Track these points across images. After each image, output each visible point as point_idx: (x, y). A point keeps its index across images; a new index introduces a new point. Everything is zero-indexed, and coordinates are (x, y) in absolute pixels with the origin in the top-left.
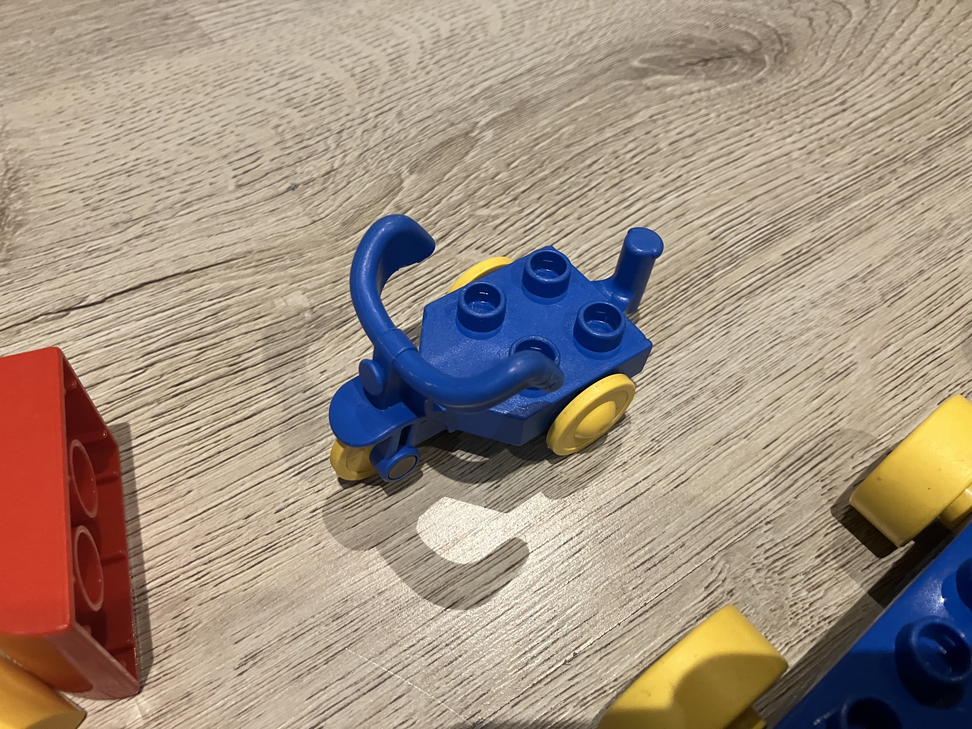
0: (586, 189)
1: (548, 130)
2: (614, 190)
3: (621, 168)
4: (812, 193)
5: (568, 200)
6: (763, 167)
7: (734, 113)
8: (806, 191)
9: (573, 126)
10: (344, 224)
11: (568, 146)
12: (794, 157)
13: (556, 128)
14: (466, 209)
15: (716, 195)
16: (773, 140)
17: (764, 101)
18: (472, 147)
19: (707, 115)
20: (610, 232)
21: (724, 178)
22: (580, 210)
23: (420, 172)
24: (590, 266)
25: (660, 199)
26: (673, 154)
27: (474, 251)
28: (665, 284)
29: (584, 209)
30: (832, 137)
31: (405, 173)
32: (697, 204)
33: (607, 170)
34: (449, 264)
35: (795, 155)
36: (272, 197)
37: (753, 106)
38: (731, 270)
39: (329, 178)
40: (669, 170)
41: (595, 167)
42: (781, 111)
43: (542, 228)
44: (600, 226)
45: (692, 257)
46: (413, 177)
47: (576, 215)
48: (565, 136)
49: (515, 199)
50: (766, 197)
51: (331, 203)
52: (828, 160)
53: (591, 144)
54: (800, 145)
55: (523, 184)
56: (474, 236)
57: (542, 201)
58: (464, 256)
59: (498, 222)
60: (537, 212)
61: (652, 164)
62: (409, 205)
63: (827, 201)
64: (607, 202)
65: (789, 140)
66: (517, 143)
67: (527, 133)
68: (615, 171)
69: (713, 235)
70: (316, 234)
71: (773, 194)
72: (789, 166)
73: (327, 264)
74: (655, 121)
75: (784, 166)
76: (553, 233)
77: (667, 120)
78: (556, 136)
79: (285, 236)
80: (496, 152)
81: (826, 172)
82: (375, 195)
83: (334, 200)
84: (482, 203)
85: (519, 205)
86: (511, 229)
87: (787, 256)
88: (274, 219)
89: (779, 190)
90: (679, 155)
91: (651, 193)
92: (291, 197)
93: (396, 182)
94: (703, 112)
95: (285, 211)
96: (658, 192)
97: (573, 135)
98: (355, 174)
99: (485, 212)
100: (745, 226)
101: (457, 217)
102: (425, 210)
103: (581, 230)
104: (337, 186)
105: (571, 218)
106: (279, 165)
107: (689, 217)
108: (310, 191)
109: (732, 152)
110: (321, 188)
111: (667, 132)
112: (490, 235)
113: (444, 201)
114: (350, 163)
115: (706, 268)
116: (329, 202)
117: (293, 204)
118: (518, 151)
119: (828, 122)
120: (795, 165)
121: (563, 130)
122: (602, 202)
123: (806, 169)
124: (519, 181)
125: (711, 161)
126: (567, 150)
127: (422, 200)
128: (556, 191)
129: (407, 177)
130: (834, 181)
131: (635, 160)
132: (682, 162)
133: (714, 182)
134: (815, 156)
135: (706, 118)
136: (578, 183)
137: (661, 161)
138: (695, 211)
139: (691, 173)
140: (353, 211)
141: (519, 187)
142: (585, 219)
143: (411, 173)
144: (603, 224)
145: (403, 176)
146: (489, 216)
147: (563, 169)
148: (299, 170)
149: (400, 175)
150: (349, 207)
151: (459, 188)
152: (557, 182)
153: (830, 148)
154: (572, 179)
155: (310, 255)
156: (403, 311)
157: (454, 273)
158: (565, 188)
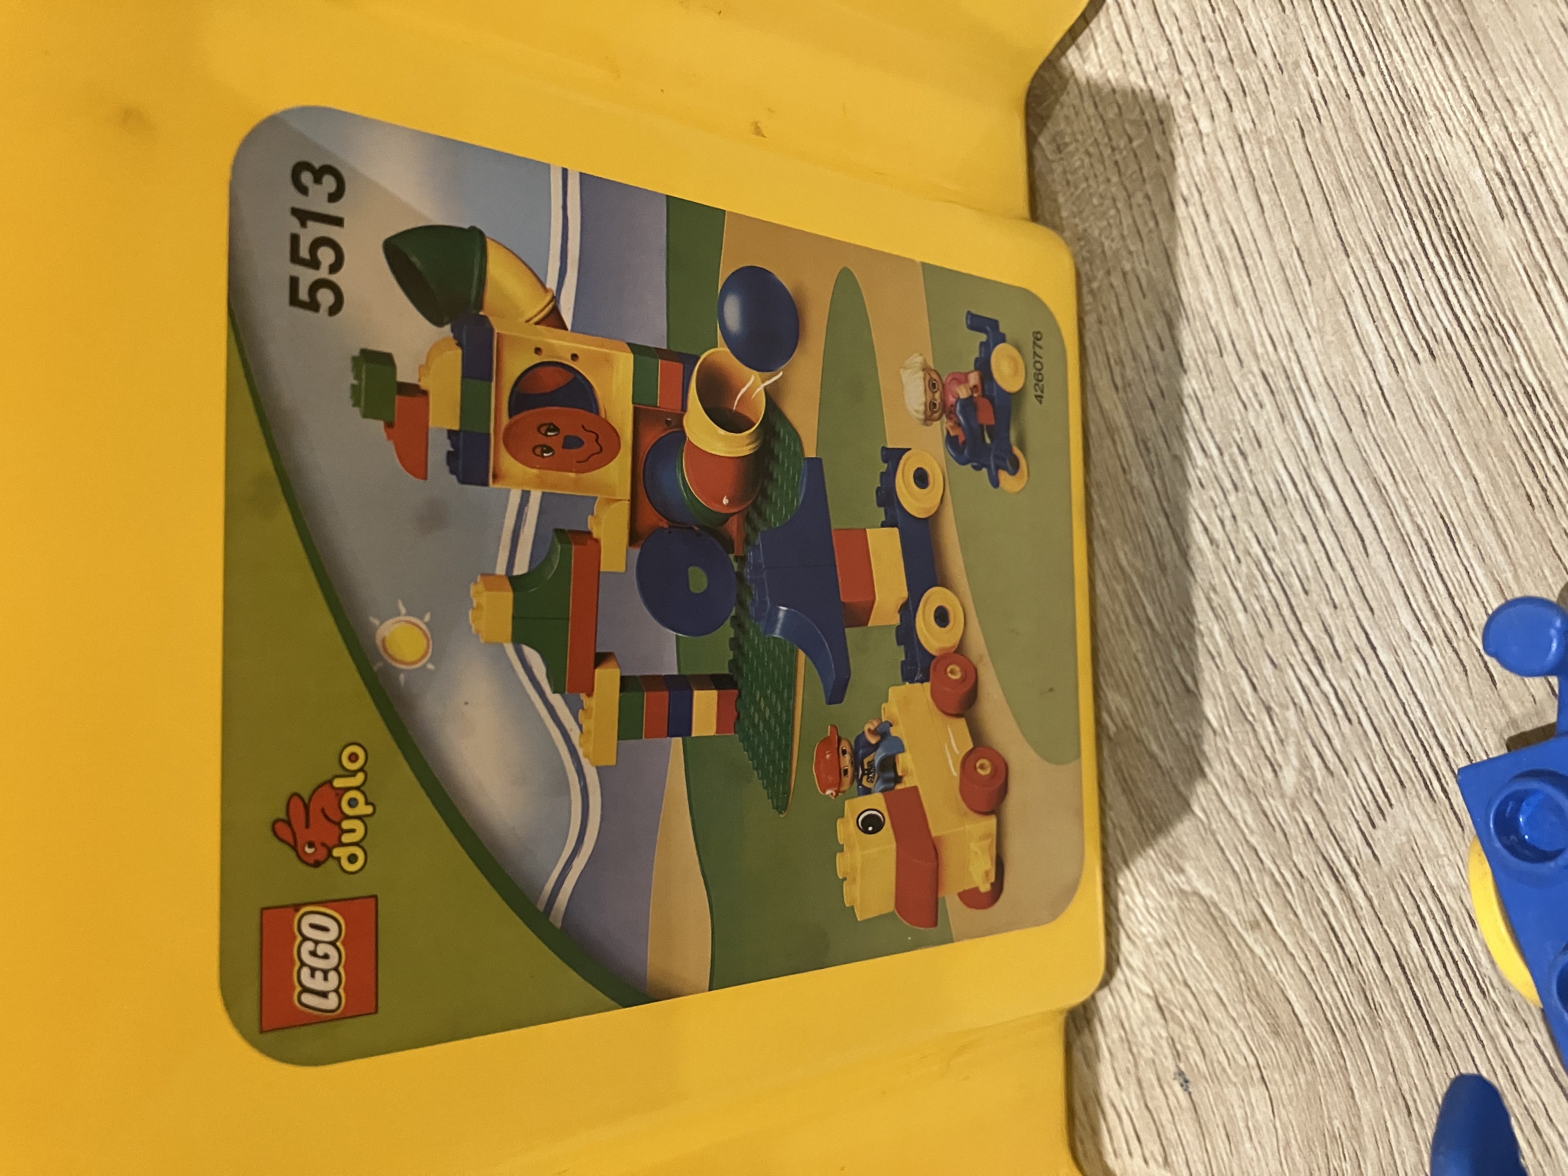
0: (1267, 569)
1: (1119, 589)
2: (1277, 514)
3: (1228, 484)
4: (1345, 109)
5: (1286, 611)
6: (1265, 198)
7: (1127, 221)
8: (1338, 121)
9: (1118, 541)
10: (1276, 1033)
11: (1163, 568)
12: (1249, 126)
13: (1117, 572)
14: (1277, 807)
15: (1320, 316)
16: (1200, 159)
17: (1107, 152)
18: (1139, 740)
19: (1124, 274)
20: (1378, 559)
21: (1279, 287)
22: (1314, 596)
23: (1181, 855)
24: (1458, 626)
25: (1312, 432)
26: (1209, 373)
27: (1378, 834)
28: (1536, 492)
29: (1313, 587)
30: (1208, 31)
31: (1180, 880)
32: (1338, 361)
33: (1228, 513)
34: (1401, 890)
35: (1244, 124)
36: (1198, 1120)
37: (1115, 179)
38: (1524, 341)
39: (1171, 1012)
40: (1246, 393)
41: (1218, 535)
42: (1132, 123)
43: (1345, 685)
44: (1359, 572)
45: (1472, 415)
46: (1190, 871)
47: (1326, 611)
48: (1139, 564)
49: (1269, 709)
50: (1342, 212)
51: (1227, 1035)
52: (1266, 53)
53: (1162, 521)
54: (1221, 106)
55: (1237, 683)
56: (1343, 818)
57: (1280, 661)
58: (1387, 856)
59: (1316, 761)
60: (1307, 680)
61: (1228, 424)
62: (1253, 905)
63: (1372, 82)
64: (1305, 540)
65: (1205, 125)
66: (1140, 656)
67: (1121, 632)
68: (1232, 498)
69: (1423, 354)
70: (1292, 1091)
71: (1336, 195)
72: (1270, 140)
73: (1365, 1106)
74: (1127, 385)
75: (1267, 151)
76: (1362, 670)
77: (1128, 359)
78: (1135, 579)
79: (1288, 1143)
80: (1157, 703)
81: (1297, 65)
82: (1220, 953)
83: (1220, 1025)
84: (1269, 775)
85: (1282, 706)
86: (1336, 742)
87: (1508, 209)
88: (1248, 1145)
89: (1329, 180)
90: (1212, 361)
91: (1295, 444)
92: (1203, 1092)
93: (1194, 903)
94: (1117, 280)
95: (1232, 1118)
96: (1294, 429)
97: (1137, 549)
98: (1168, 965)
99: (1290, 777)
100: (1410, 279)
101: (1291, 830)
102: (1267, 881)
103: (1364, 614)
104: (1190, 1006)
105: (1330, 621)
106: (1133, 1080)
107: (1369, 392)
108: (1195, 1056)
109: (1220, 251)
110: (1189, 1034)
111: (1155, 368)
112: (1344, 788)
113: (1253, 840)
114: (1146, 965)
115: (1507, 392)
116: (1224, 1036)
117: (1217, 1095)
118: (1159, 663)
119: (1172, 31)
120: (1268, 128)
121: (1124, 563)
122: (1301, 547)
123: (1282, 108)
124: (1227, 686)
125: (1236, 302)
126: (1169, 571)
127: (1244, 877)
128: (1263, 626)
129: (1189, 881)
130: (1322, 53)
131: (1215, 452)
132: (1231, 360)
133: (1286, 308)
134: (1252, 79)
135: (1131, 277)
136: (1250, 576)
137: (1221, 400)
138: (1354, 368)
139: (1260, 350)
140: (1249, 1005)
141: (1243, 692)
142: (1338, 595)
143: (1181, 870)
144: (1355, 563)
145: (1187, 888)
146: (1301, 773)
147: (1212, 595)
148: (1147, 1054)
149: (1182, 891)
150: (1240, 1008)
151: (1226, 799)
152: (1241, 616)
153: (1237, 41)
154: (1238, 585)
155: (1337, 1123)
156: (1504, 1025)
157: (1427, 892)
158: (1257, 607)
